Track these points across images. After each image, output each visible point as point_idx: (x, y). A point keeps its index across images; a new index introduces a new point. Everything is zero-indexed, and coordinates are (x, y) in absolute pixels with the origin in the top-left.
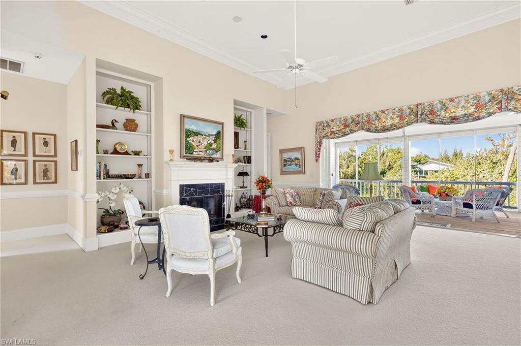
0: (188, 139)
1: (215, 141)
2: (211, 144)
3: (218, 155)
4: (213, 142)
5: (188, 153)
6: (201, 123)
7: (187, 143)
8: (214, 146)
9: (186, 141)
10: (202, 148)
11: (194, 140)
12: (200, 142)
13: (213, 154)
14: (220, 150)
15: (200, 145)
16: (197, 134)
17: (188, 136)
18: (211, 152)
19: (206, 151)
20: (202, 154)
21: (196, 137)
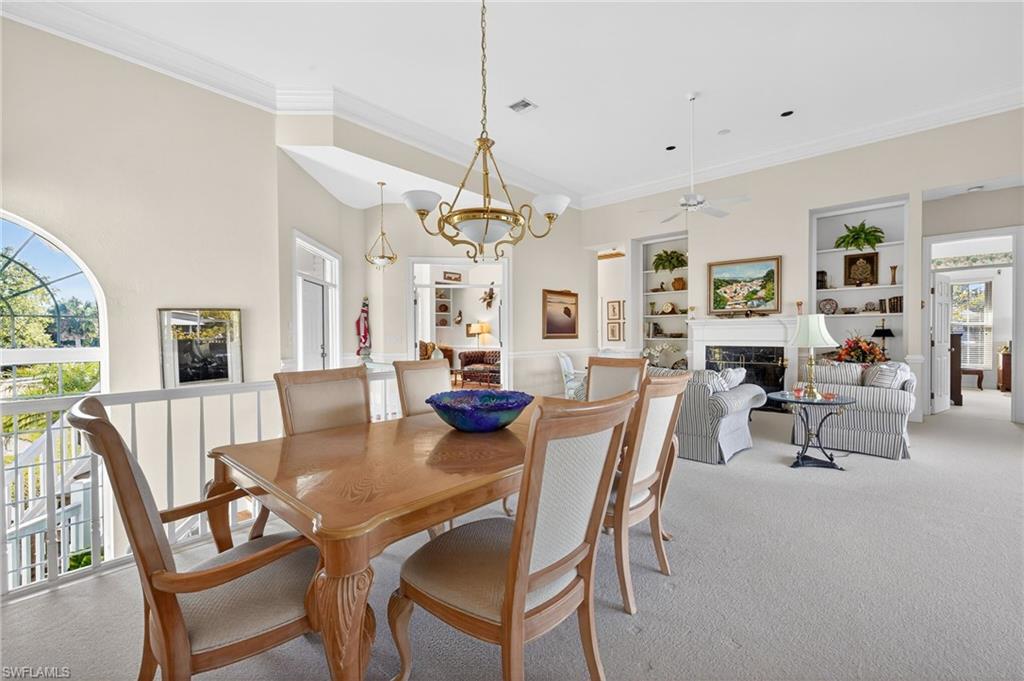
0: (718, 291)
1: (763, 287)
2: (755, 292)
3: (770, 306)
4: (759, 288)
5: (719, 306)
6: (738, 267)
7: (717, 295)
8: (762, 293)
9: (715, 293)
10: (740, 298)
11: (726, 292)
12: (735, 292)
13: (758, 306)
14: (772, 299)
15: (735, 296)
16: (729, 282)
17: (717, 288)
18: (755, 303)
19: (746, 303)
20: (740, 307)
21: (729, 286)
